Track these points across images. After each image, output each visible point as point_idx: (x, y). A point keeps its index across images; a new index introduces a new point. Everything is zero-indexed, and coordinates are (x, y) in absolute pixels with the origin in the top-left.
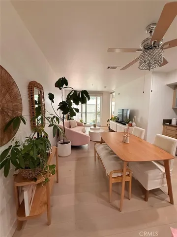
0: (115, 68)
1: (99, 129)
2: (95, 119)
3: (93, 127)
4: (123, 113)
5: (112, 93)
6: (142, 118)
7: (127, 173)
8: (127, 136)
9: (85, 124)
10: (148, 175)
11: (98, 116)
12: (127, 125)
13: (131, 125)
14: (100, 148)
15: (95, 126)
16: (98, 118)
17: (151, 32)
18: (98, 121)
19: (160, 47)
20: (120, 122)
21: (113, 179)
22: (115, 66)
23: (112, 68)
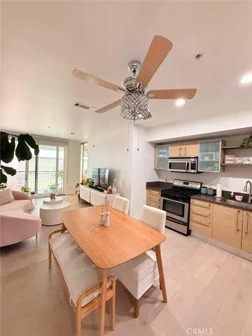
0: (87, 108)
1: (61, 202)
2: (54, 183)
3: (48, 199)
4: (99, 172)
5: (83, 144)
6: (124, 182)
7: (108, 285)
8: (107, 215)
9: (33, 193)
10: (137, 275)
11: (60, 178)
12: (106, 192)
13: (110, 192)
14: (59, 242)
15: (52, 196)
16: (60, 181)
17: (134, 71)
18: (60, 187)
19: (146, 94)
20: (95, 188)
21: (84, 310)
22: (87, 105)
23: (82, 106)
